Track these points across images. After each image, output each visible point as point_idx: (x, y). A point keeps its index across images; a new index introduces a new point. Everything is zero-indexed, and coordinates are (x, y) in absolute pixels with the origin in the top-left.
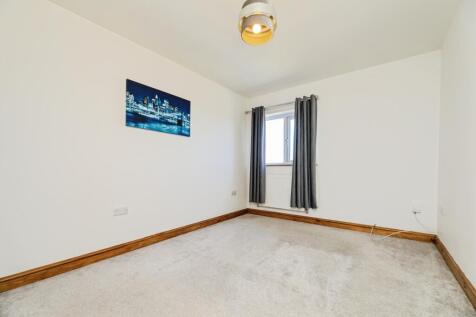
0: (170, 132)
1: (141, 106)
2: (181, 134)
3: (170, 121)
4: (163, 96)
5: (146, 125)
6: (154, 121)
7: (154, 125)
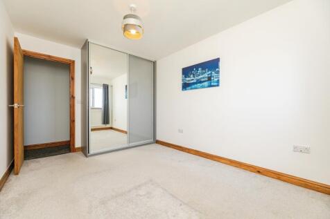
0: (203, 87)
1: (187, 79)
2: (210, 86)
3: (202, 80)
4: (197, 66)
5: (189, 88)
6: (194, 84)
7: (193, 86)
